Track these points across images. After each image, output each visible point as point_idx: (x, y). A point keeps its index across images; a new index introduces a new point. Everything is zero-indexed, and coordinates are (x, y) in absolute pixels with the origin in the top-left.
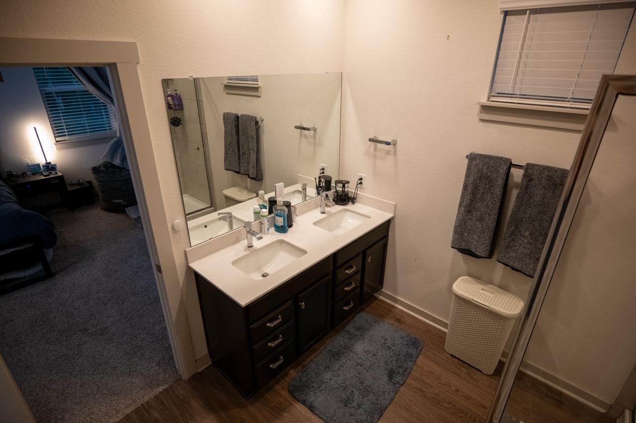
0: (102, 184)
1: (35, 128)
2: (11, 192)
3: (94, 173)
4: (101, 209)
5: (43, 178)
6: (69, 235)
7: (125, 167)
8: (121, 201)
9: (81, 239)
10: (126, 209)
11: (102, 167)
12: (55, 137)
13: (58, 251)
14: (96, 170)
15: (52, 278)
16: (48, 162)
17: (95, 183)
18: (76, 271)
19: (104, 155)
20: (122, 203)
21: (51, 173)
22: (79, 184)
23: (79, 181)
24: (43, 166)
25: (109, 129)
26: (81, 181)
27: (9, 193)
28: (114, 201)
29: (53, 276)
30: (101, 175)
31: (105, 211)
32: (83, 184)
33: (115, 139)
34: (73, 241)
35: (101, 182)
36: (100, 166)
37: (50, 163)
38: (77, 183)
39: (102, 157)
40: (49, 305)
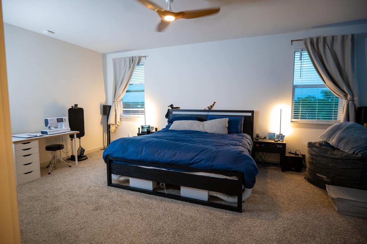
0: (312, 157)
1: (281, 110)
2: (250, 143)
3: (309, 147)
4: (304, 178)
5: (273, 142)
6: (271, 187)
7: (339, 148)
8: (324, 177)
9: (277, 194)
10: (327, 185)
11: (317, 144)
12: (292, 118)
13: (257, 195)
14: (311, 145)
15: (239, 213)
16: (281, 133)
17: (307, 156)
18: (258, 219)
19: (322, 135)
20: (324, 179)
21: (279, 141)
22: (296, 154)
23: (296, 152)
24: (277, 135)
25: (334, 119)
26: (298, 153)
27: (248, 143)
28: (318, 174)
29: (241, 212)
30: (314, 149)
31: (307, 180)
32: (298, 155)
33: (337, 123)
34: (271, 192)
35: (311, 155)
36: (316, 143)
37: (282, 134)
38: (295, 153)
39: (320, 136)
40: (222, 236)
